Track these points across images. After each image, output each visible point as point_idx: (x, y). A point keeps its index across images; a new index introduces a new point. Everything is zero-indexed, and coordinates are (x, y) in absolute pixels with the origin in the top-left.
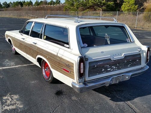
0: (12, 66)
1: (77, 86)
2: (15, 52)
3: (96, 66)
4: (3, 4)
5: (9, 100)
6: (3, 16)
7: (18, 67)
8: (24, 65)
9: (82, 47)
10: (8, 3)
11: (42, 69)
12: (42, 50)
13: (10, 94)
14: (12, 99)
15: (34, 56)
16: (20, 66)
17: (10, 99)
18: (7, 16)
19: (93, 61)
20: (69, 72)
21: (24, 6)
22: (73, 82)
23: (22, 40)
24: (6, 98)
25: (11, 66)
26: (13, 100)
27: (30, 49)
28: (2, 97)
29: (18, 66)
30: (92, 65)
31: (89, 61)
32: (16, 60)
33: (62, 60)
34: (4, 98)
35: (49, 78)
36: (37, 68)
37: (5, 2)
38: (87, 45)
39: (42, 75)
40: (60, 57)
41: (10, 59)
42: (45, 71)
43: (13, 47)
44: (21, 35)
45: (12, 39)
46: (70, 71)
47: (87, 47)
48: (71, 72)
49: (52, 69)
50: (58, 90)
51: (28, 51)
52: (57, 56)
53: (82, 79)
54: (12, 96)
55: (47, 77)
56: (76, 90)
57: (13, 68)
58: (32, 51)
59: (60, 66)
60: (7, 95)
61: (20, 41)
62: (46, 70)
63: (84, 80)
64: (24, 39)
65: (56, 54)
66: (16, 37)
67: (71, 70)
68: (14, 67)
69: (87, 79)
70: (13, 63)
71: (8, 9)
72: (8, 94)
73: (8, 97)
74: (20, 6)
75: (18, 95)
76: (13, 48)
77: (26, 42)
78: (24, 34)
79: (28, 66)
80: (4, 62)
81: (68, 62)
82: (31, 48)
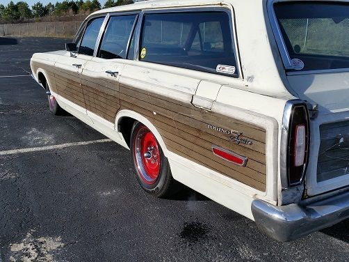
0: (47, 145)
1: (276, 216)
2: (55, 108)
3: (342, 140)
4: (34, 8)
5: (28, 255)
6: (32, 35)
7: (64, 148)
8: (80, 143)
9: (287, 71)
10: (44, 6)
11: (132, 153)
12: (136, 90)
13: (35, 235)
14: (38, 250)
15: (108, 113)
16: (69, 145)
17: (34, 253)
18: (42, 34)
19: (333, 120)
20: (240, 161)
21: (81, 12)
22: (258, 201)
23: (75, 69)
24: (21, 246)
25: (42, 146)
26: (43, 255)
27: (97, 92)
28: (8, 243)
29: (64, 145)
30: (331, 136)
31: (321, 120)
32: (58, 129)
33: (211, 120)
34: (12, 250)
35: (157, 180)
36: (116, 152)
37: (39, 4)
38: (302, 65)
39: (135, 171)
40: (201, 111)
41: (43, 126)
42: (143, 159)
43: (50, 94)
44: (72, 56)
45: (48, 72)
46: (244, 159)
47: (302, 70)
48: (250, 163)
49: (168, 153)
50: (188, 220)
51: (91, 99)
52: (190, 106)
53: (294, 190)
54: (42, 243)
55: (149, 180)
56: (271, 231)
57: (49, 150)
58: (103, 100)
59: (200, 142)
60: (25, 237)
61: (68, 72)
62: (145, 155)
63: (300, 195)
64: (79, 66)
65: (185, 99)
66: (57, 65)
67: (251, 155)
68: (51, 147)
69: (315, 187)
70: (48, 138)
71: (44, 18)
72: (29, 235)
73: (29, 246)
74: (71, 10)
75: (59, 239)
76: (51, 98)
77: (85, 73)
78: (79, 53)
79: (90, 144)
80: (25, 134)
81: (238, 123)
82: (100, 89)
